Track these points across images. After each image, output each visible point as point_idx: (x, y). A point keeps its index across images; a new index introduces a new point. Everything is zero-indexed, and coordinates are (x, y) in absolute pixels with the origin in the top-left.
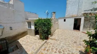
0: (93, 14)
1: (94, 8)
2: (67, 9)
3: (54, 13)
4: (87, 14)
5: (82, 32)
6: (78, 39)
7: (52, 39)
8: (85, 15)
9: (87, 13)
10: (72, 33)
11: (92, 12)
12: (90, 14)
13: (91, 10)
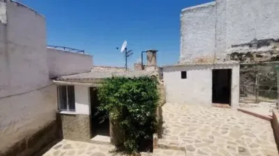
0: (254, 55)
1: (255, 40)
2: (182, 38)
3: (154, 52)
4: (241, 54)
5: (239, 110)
6: (243, 138)
7: (166, 147)
8: (236, 57)
9: (239, 52)
10: (213, 117)
11: (253, 50)
12: (249, 55)
13: (250, 45)
